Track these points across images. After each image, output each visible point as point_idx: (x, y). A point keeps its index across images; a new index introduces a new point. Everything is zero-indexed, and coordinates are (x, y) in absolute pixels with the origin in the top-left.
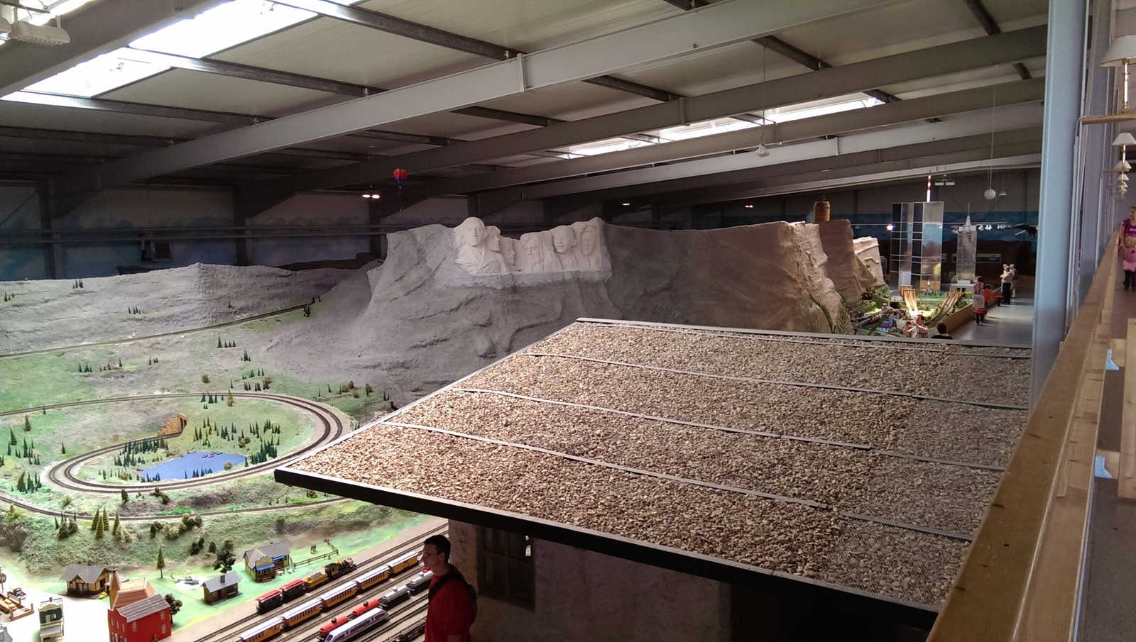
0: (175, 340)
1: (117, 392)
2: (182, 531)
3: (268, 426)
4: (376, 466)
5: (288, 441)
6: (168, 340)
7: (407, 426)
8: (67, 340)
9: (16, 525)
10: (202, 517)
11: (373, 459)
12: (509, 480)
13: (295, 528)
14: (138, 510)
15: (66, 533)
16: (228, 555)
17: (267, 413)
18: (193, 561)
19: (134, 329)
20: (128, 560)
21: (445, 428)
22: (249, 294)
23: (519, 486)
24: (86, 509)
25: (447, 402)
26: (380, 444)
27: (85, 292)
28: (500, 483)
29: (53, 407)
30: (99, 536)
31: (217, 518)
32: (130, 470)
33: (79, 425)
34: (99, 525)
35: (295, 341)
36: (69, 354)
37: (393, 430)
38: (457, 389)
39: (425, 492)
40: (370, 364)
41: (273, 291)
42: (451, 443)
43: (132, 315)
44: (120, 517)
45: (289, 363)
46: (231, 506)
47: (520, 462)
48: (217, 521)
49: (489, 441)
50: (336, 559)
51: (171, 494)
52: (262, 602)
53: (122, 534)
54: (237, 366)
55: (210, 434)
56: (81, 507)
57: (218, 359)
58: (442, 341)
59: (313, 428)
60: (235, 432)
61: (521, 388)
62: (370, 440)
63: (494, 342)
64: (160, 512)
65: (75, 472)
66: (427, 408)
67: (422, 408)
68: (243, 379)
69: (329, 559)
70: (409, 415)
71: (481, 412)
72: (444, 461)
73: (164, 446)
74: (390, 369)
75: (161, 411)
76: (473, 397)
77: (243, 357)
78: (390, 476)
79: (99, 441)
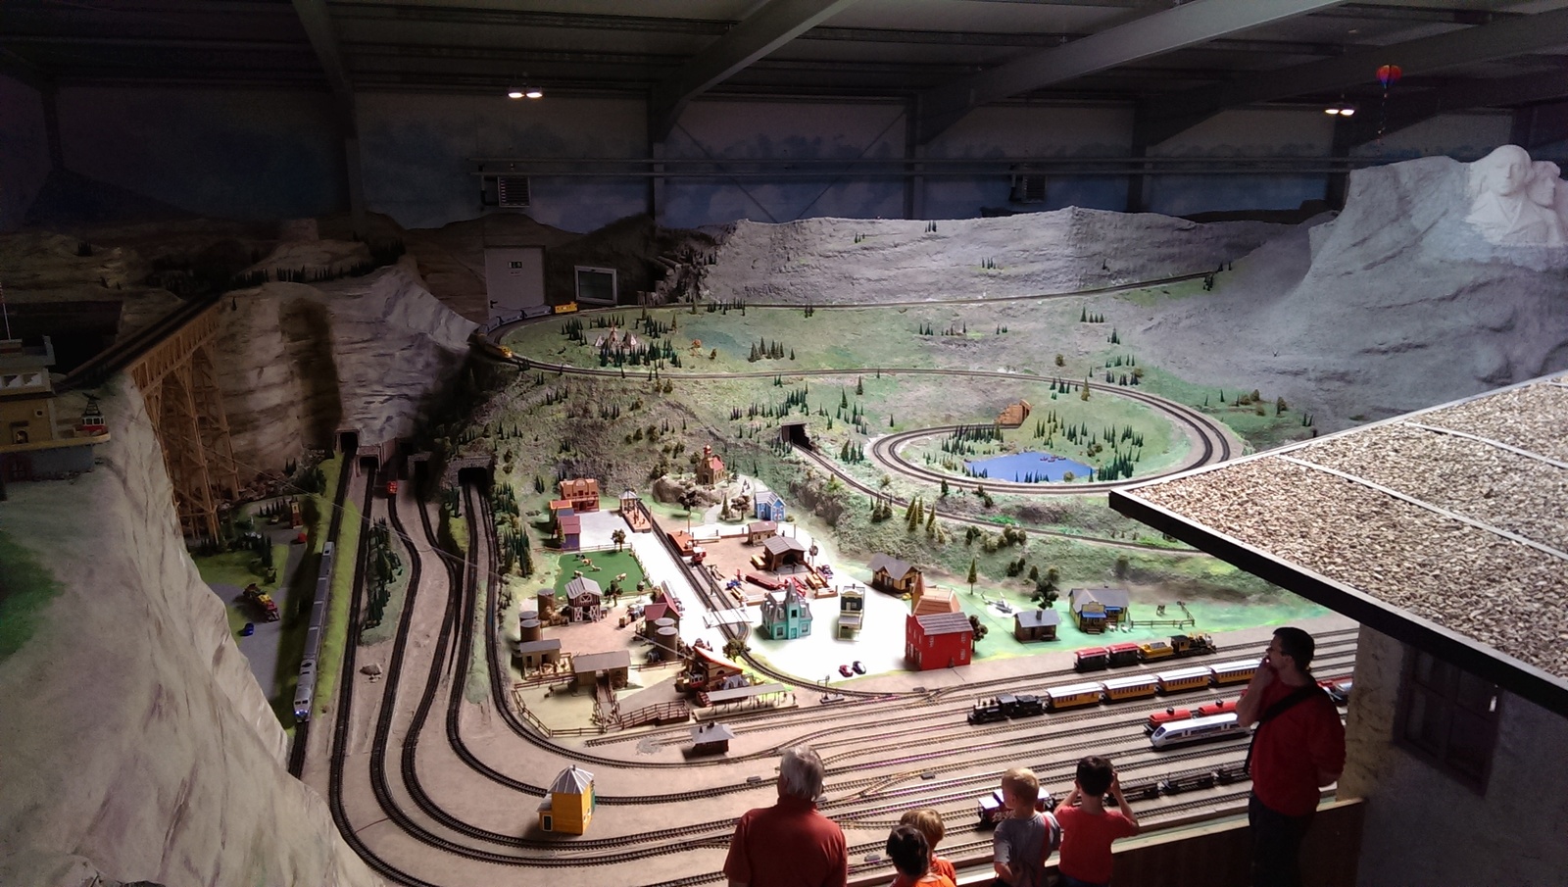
0: (1031, 306)
1: (957, 363)
2: (1001, 545)
3: (1127, 435)
4: (1253, 516)
5: (1151, 459)
6: (1023, 306)
7: (1315, 467)
8: (913, 294)
9: (835, 497)
10: (1027, 533)
11: (1250, 504)
12: (1471, 583)
13: (1140, 576)
14: (957, 508)
15: (880, 516)
16: (1050, 587)
17: (1129, 416)
18: (1010, 584)
19: (985, 288)
20: (938, 563)
21: (1377, 481)
22: (1133, 253)
23: (1487, 597)
24: (903, 494)
25: (1391, 442)
26: (1265, 486)
27: (937, 237)
28: (1452, 586)
29: (887, 371)
30: (912, 529)
31: (1044, 539)
32: (957, 459)
33: (912, 396)
34: (913, 516)
35: (1185, 323)
36: (912, 311)
37: (1291, 468)
38: (1412, 425)
39: (1320, 570)
40: (1290, 369)
41: (1164, 251)
42: (1382, 505)
43: (985, 270)
44: (936, 511)
45: (1171, 353)
46: (1063, 528)
47: (1499, 560)
48: (1044, 542)
49: (1449, 515)
50: (1189, 632)
51: (996, 497)
52: (1082, 657)
53: (936, 532)
54: (1101, 349)
55: (1055, 431)
56: (899, 491)
57: (1078, 336)
58: (1417, 346)
59: (1188, 448)
60: (1086, 435)
61: (1532, 440)
62: (1252, 476)
63: (1512, 359)
64: (981, 516)
65: (899, 450)
66: (1353, 446)
67: (1346, 444)
68: (1107, 366)
69: (1181, 628)
70: (1322, 452)
71: (1447, 468)
72: (1363, 531)
73: (999, 437)
74: (1321, 380)
75: (1002, 394)
76: (1437, 441)
77: (1111, 337)
78: (1271, 534)
79: (929, 419)
